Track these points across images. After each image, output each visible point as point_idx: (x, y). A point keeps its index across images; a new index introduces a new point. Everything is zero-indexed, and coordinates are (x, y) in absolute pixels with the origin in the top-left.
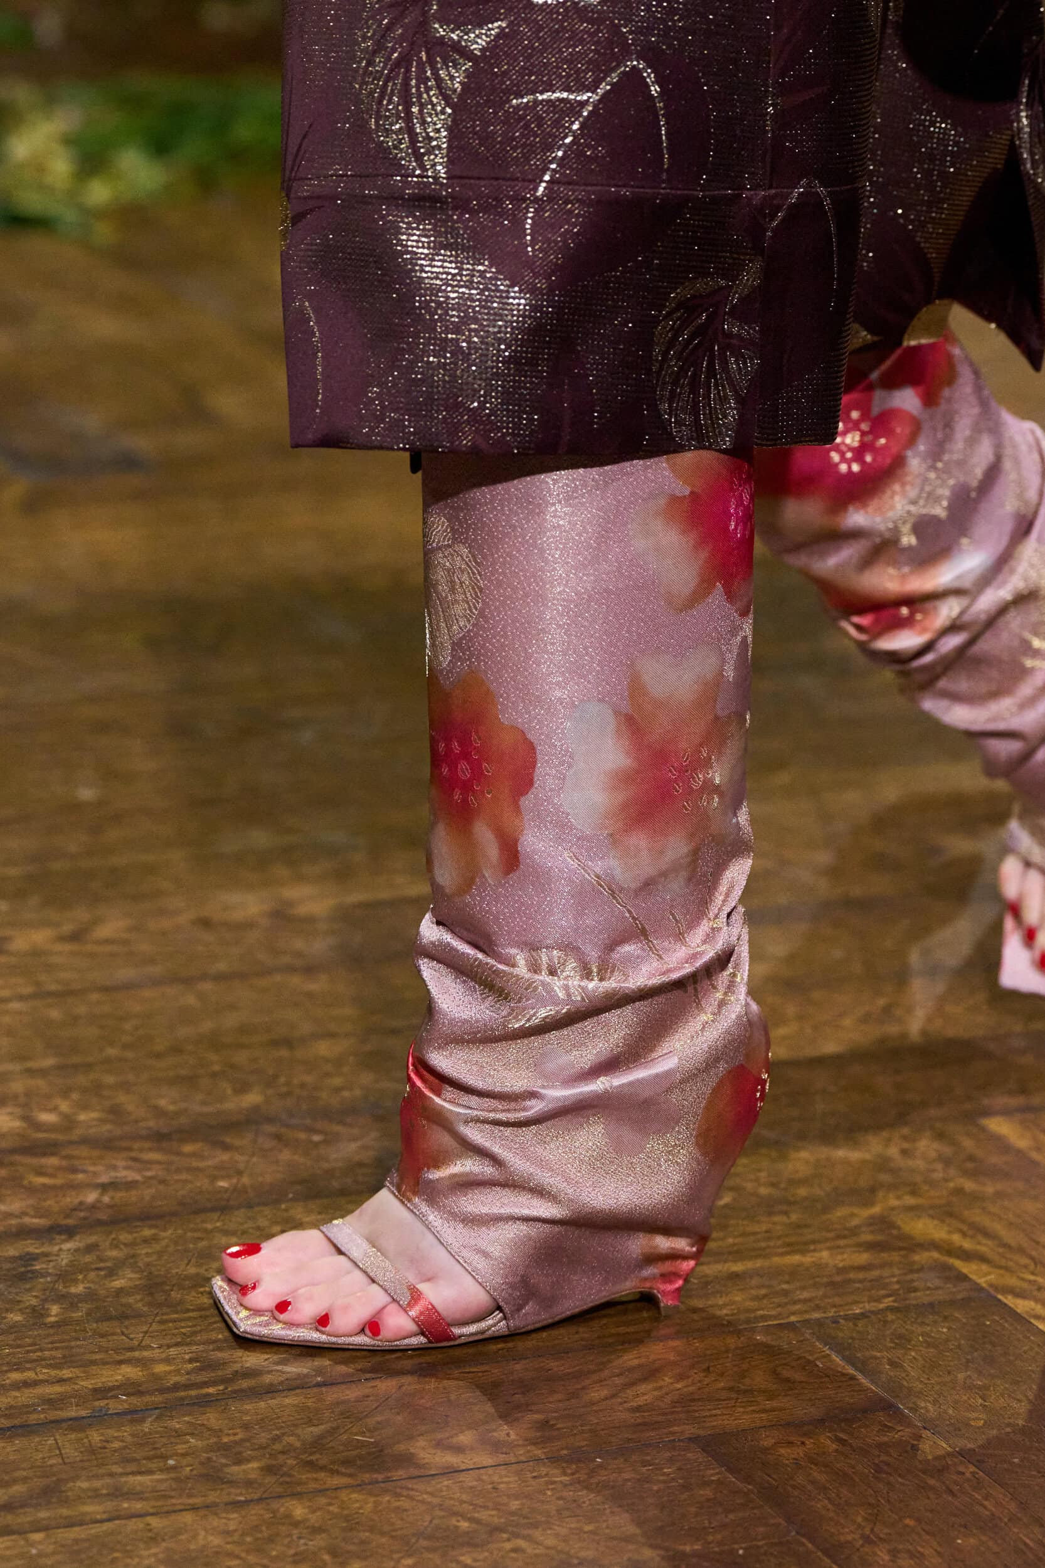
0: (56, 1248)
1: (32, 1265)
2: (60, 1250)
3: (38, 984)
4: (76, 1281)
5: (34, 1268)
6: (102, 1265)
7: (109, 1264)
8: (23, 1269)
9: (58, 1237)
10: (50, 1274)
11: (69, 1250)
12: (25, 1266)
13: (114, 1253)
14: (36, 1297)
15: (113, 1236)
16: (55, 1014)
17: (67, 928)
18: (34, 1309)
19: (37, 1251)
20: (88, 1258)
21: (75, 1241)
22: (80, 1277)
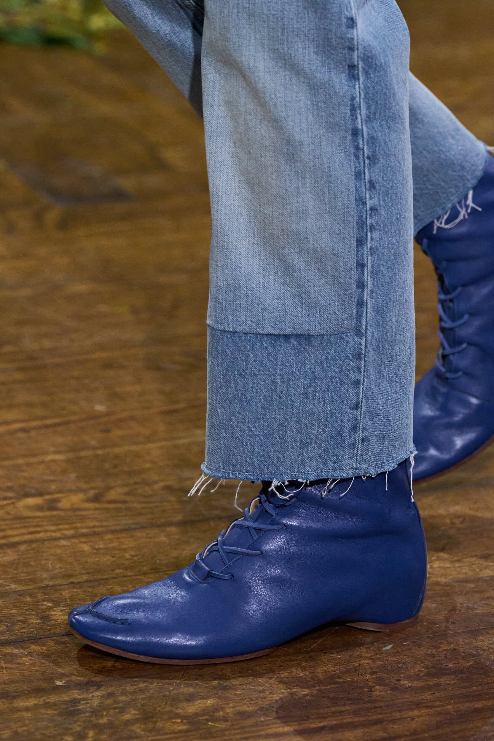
0: (90, 695)
1: (77, 706)
2: (93, 696)
3: (76, 528)
4: (102, 716)
5: (78, 708)
6: (117, 706)
7: (121, 705)
8: (72, 709)
9: (91, 688)
10: (87, 711)
11: (98, 696)
12: (72, 706)
13: (123, 698)
14: (80, 726)
15: (123, 687)
16: (86, 548)
17: (92, 493)
18: (79, 733)
19: (80, 697)
20: (109, 702)
21: (101, 691)
22: (105, 713)
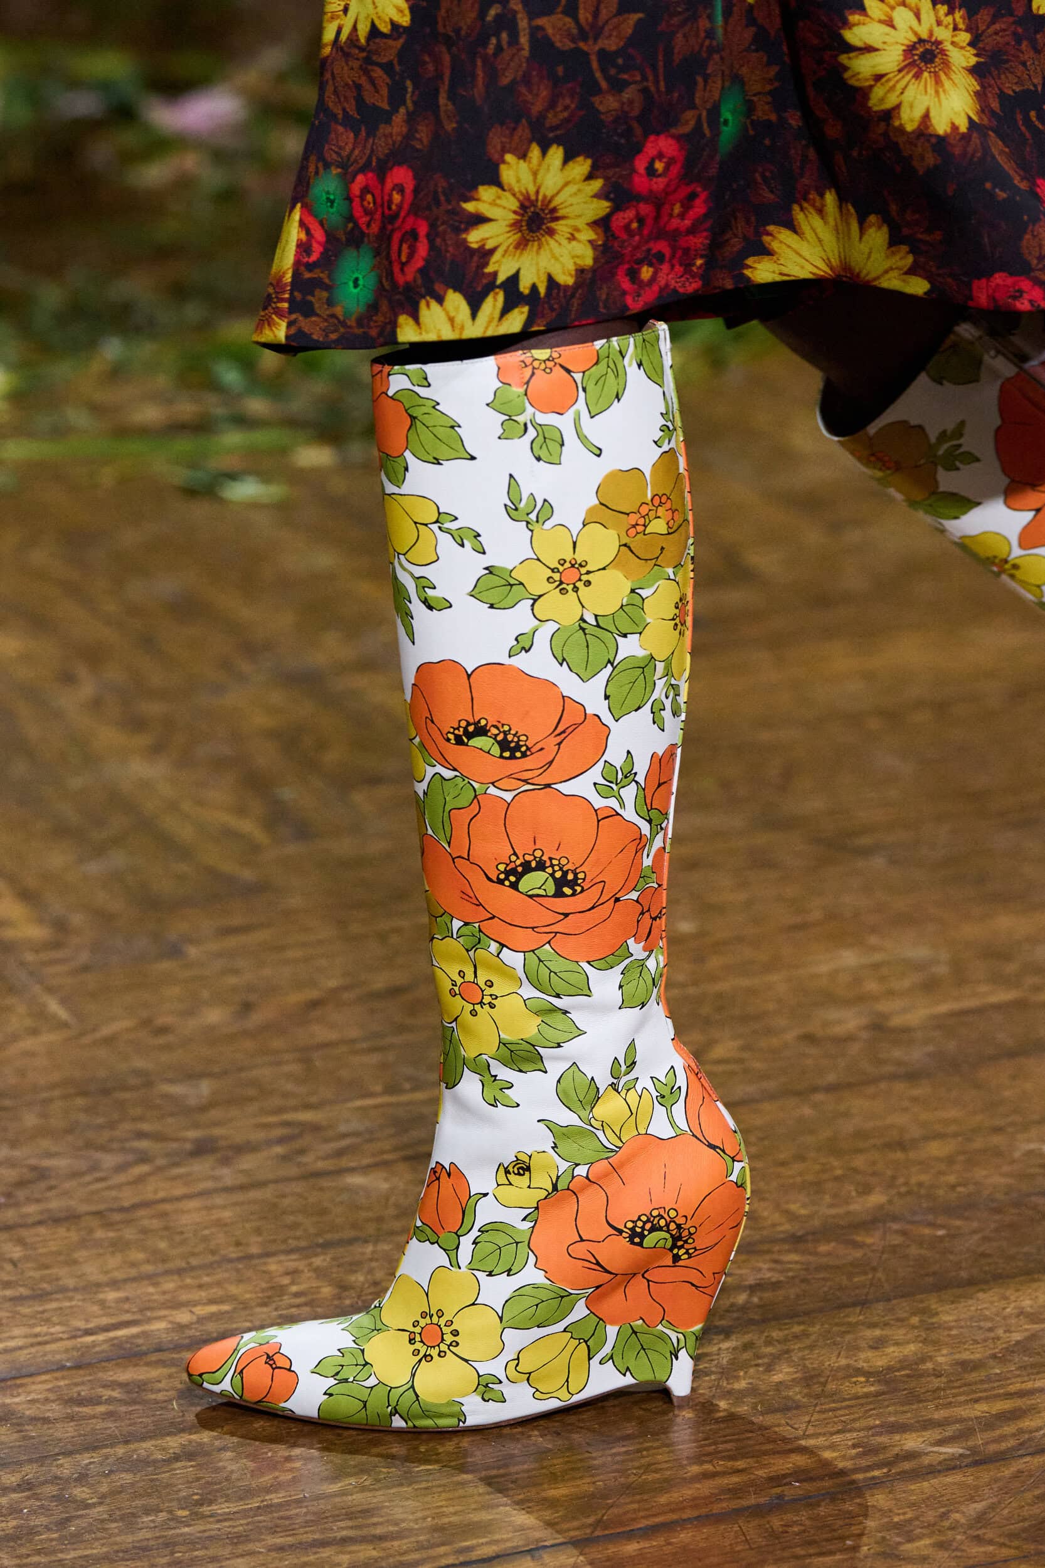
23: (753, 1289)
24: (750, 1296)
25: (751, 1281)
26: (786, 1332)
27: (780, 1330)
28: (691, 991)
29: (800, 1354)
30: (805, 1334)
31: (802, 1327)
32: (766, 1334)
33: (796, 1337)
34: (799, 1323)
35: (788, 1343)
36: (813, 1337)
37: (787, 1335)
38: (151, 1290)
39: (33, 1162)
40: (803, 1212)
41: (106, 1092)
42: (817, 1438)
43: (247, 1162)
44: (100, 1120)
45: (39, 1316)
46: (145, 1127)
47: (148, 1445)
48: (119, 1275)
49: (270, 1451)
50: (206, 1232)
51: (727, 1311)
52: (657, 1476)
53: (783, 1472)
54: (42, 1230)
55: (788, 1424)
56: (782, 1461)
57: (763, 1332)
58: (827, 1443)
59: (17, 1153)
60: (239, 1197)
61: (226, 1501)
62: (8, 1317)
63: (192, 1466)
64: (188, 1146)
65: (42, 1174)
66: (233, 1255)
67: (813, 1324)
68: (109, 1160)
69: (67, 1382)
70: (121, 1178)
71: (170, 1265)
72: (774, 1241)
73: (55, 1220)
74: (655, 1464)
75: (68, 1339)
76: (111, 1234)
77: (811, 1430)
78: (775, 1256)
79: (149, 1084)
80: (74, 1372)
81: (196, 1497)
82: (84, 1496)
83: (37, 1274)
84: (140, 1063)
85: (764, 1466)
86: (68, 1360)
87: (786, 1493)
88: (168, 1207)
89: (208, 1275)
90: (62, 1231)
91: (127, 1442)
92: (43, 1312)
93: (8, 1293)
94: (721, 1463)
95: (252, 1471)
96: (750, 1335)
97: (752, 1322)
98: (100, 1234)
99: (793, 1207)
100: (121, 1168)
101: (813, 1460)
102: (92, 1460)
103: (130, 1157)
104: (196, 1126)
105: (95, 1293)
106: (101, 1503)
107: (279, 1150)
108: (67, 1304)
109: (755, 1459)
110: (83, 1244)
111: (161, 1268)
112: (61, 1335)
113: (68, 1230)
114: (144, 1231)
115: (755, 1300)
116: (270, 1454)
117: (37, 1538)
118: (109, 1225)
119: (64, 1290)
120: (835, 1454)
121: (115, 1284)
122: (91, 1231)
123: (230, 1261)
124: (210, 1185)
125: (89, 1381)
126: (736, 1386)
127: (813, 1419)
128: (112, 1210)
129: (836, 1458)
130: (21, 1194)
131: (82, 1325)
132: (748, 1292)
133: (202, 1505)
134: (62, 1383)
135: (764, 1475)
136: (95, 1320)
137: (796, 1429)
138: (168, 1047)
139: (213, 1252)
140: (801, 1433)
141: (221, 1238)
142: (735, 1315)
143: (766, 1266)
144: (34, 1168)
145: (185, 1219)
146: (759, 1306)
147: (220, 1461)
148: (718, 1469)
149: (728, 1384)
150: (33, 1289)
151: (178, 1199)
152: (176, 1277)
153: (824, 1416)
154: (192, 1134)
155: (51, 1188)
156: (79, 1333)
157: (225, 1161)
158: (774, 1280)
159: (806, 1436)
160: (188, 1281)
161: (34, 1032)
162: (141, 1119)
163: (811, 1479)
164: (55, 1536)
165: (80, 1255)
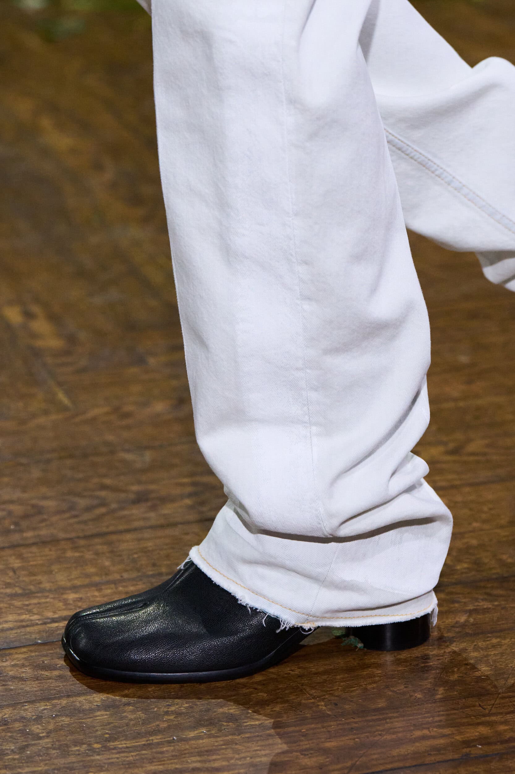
23: (471, 612)
24: (469, 616)
25: (471, 607)
26: (488, 642)
27: (484, 641)
28: (461, 404)
29: (494, 658)
30: (499, 645)
31: (498, 640)
32: (475, 643)
33: (494, 646)
34: (497, 637)
35: (488, 650)
36: (504, 648)
37: (488, 645)
38: (96, 593)
39: (34, 502)
40: (510, 560)
41: (85, 456)
42: (497, 716)
43: (167, 510)
44: (81, 475)
45: (25, 608)
46: (108, 481)
47: (81, 699)
48: (78, 582)
49: (156, 707)
50: (136, 556)
51: (453, 627)
52: (394, 736)
53: (472, 738)
54: (34, 549)
55: (480, 706)
56: (473, 731)
57: (473, 642)
58: (503, 720)
59: (26, 496)
60: (160, 533)
61: (124, 740)
62: (6, 608)
63: (107, 715)
64: (132, 496)
65: (39, 511)
66: (151, 573)
67: (505, 638)
68: (82, 503)
69: (37, 653)
70: (86, 516)
71: (111, 578)
72: (489, 580)
73: (43, 543)
74: (391, 729)
75: (41, 624)
76: (77, 554)
77: (494, 711)
78: (488, 591)
79: (112, 453)
80: (42, 647)
81: (107, 736)
82: (38, 731)
83: (26, 579)
84: (110, 438)
85: (460, 733)
86: (39, 639)
87: (472, 752)
88: (114, 537)
89: (133, 585)
90: (46, 551)
91: (68, 696)
92: (27, 605)
93: (8, 591)
94: (435, 729)
95: (143, 720)
96: (465, 644)
97: (467, 635)
98: (69, 554)
99: (504, 557)
100: (88, 509)
101: (492, 730)
102: (46, 707)
103: (95, 502)
104: (139, 482)
105: (62, 594)
106: (48, 737)
107: (188, 502)
108: (43, 600)
109: (456, 728)
110: (59, 560)
111: (104, 578)
112: (37, 621)
113: (50, 550)
114: (97, 554)
115: (472, 620)
116: (155, 709)
117: (6, 758)
118: (75, 548)
119: (42, 591)
120: (506, 727)
121: (75, 588)
122: (64, 551)
123: (148, 576)
124: (141, 523)
125: (51, 653)
126: (452, 678)
127: (496, 702)
128: (78, 537)
129: (505, 731)
130: (24, 524)
131: (50, 615)
132: (468, 614)
133: (109, 741)
134: (33, 654)
135: (461, 740)
136: (59, 612)
137: (485, 709)
138: (128, 428)
139: (138, 570)
140: (487, 711)
141: (144, 561)
142: (457, 630)
143: (481, 597)
144: (33, 506)
145: (123, 546)
146: (473, 625)
147: (125, 712)
148: (432, 734)
149: (446, 676)
150: (24, 589)
151: (121, 532)
152: (113, 586)
153: (503, 701)
154: (135, 488)
155: (44, 520)
156: (49, 621)
157: (153, 508)
158: (485, 607)
159: (490, 715)
160: (121, 588)
161: (46, 412)
162: (105, 476)
163: (489, 744)
164: (17, 757)
165: (55, 568)
